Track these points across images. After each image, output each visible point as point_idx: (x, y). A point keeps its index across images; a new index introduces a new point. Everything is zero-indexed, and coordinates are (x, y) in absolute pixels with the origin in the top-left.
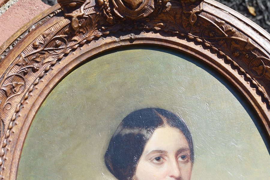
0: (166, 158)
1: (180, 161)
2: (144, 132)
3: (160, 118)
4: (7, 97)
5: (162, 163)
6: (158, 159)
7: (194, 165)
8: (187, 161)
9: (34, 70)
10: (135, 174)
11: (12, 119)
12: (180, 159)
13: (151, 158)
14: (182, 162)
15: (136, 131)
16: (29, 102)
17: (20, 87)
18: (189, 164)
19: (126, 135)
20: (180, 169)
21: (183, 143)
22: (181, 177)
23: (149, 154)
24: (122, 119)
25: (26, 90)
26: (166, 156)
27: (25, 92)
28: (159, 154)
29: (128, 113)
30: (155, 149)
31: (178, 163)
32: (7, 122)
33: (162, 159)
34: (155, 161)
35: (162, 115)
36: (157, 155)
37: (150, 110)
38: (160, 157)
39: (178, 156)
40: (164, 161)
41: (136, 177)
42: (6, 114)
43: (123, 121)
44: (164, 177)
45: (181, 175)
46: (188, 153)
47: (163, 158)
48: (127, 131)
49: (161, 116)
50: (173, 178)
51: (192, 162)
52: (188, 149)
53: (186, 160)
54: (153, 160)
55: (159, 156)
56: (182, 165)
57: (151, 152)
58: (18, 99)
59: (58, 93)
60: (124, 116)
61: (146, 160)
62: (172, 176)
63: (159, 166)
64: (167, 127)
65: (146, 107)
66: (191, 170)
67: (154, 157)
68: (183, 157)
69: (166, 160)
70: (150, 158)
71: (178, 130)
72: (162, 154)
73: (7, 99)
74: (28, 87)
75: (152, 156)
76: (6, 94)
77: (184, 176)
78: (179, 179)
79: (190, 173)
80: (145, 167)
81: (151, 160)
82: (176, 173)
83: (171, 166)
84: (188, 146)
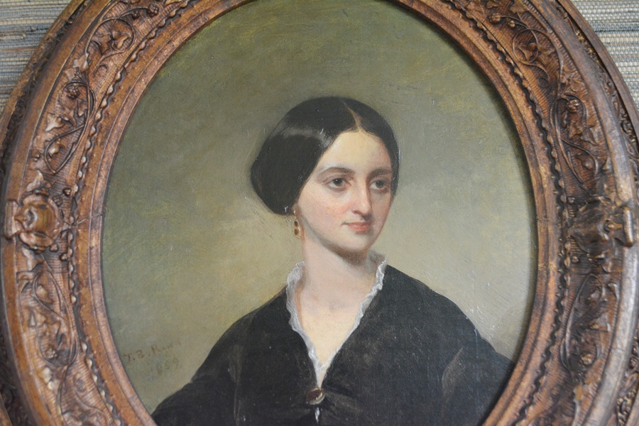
0: (351, 182)
1: (373, 190)
2: (321, 136)
3: (351, 115)
4: (102, 55)
5: (344, 189)
6: (338, 181)
7: (396, 198)
8: (385, 191)
9: (151, 15)
10: (297, 202)
11: (108, 93)
12: (374, 186)
13: (327, 179)
14: (376, 191)
15: (307, 132)
17: (124, 41)
18: (388, 195)
19: (291, 138)
20: (371, 202)
21: (383, 160)
22: (371, 215)
23: (324, 172)
25: (133, 47)
26: (352, 178)
27: (132, 49)
28: (340, 174)
30: (335, 165)
31: (370, 192)
32: (99, 97)
33: (344, 182)
34: (333, 185)
35: (355, 110)
36: (337, 175)
37: (335, 100)
38: (341, 179)
39: (372, 181)
40: (347, 185)
41: (298, 206)
43: (289, 113)
44: (344, 212)
45: (372, 211)
46: (389, 176)
47: (347, 182)
48: (294, 132)
49: (352, 112)
50: (357, 215)
51: (393, 195)
52: (390, 172)
53: (383, 188)
54: (329, 182)
55: (340, 177)
56: (375, 196)
57: (327, 170)
58: (120, 61)
59: (187, 56)
60: (291, 106)
61: (319, 181)
62: (356, 212)
63: (338, 194)
64: (360, 132)
65: (331, 94)
66: (390, 205)
67: (332, 179)
68: (379, 184)
69: (350, 185)
70: (325, 178)
71: (377, 138)
72: (345, 174)
73: (100, 58)
74: (136, 41)
75: (328, 176)
76: (100, 50)
77: (377, 214)
78: (368, 218)
79: (387, 211)
80: (314, 193)
81: (326, 183)
82: (364, 207)
83: (358, 196)
84: (389, 165)
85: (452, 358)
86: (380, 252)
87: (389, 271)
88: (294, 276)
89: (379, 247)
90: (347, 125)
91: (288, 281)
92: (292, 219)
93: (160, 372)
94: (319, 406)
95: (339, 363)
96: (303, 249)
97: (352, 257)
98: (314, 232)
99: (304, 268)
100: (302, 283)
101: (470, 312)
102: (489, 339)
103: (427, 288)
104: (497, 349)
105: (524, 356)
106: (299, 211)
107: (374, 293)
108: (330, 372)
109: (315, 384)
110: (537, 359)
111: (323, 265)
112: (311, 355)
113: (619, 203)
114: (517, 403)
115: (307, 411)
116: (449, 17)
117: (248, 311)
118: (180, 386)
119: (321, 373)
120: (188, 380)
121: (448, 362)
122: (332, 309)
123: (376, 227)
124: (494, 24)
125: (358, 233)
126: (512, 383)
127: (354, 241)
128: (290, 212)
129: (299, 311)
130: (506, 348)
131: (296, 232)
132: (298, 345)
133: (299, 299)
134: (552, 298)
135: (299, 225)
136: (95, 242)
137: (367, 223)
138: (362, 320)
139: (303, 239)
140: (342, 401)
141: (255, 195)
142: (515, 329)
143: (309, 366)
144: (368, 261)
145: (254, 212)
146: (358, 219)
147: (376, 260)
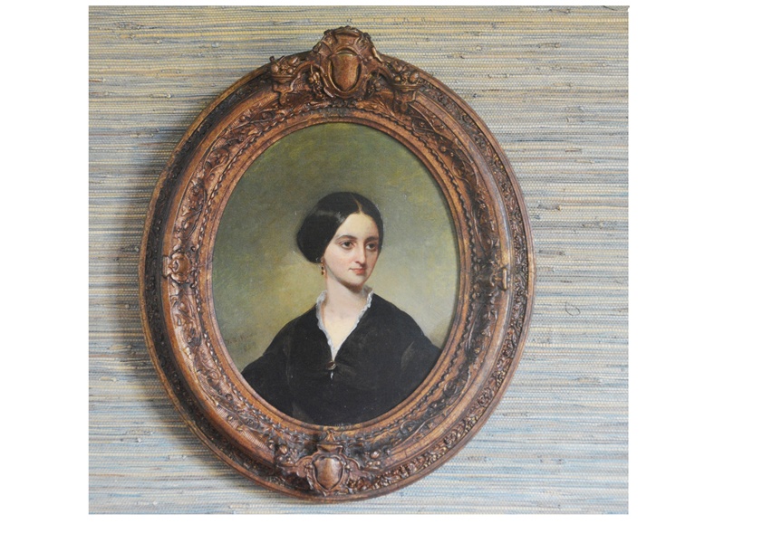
0: (355, 244)
1: (368, 249)
2: (338, 216)
3: (356, 204)
4: (212, 168)
5: (350, 249)
6: (347, 244)
8: (375, 250)
9: (239, 142)
11: (215, 190)
12: (368, 247)
15: (330, 214)
16: (232, 173)
17: (224, 159)
18: (376, 253)
19: (320, 216)
20: (366, 256)
21: (374, 232)
22: (365, 264)
24: (318, 200)
25: (229, 162)
26: (356, 242)
28: (349, 239)
29: (325, 195)
30: (346, 234)
31: (365, 250)
32: (210, 192)
33: (350, 244)
34: (344, 246)
35: (359, 201)
36: (346, 240)
37: (347, 194)
38: (349, 242)
39: (367, 244)
40: (353, 246)
41: (324, 258)
42: (209, 186)
44: (351, 262)
45: (366, 262)
46: (377, 241)
47: (352, 244)
48: (322, 213)
49: (357, 202)
50: (358, 264)
51: (379, 252)
52: (377, 239)
53: (373, 249)
54: (342, 244)
56: (369, 253)
57: (341, 237)
58: (221, 170)
59: (259, 164)
61: (336, 243)
62: (357, 262)
63: (347, 251)
64: (361, 214)
66: (377, 258)
67: (344, 242)
68: (371, 246)
69: (355, 246)
70: (340, 242)
71: (371, 218)
72: (352, 239)
73: (211, 170)
74: (231, 158)
75: (342, 240)
76: (211, 166)
77: (369, 263)
78: (364, 266)
79: (376, 262)
80: (333, 251)
81: (340, 244)
82: (362, 260)
83: (358, 252)
84: (378, 235)
85: (407, 347)
86: (370, 286)
87: (375, 297)
88: (321, 298)
89: (369, 283)
90: (354, 210)
91: (317, 301)
92: (320, 266)
93: (245, 350)
94: (333, 371)
95: (345, 347)
96: (326, 283)
97: (354, 288)
98: (333, 273)
99: (326, 294)
100: (325, 302)
101: (418, 321)
102: (429, 337)
103: (395, 307)
104: (433, 343)
105: (447, 347)
106: (324, 261)
107: (365, 309)
108: (340, 352)
109: (331, 359)
110: (453, 349)
111: (338, 293)
112: (329, 343)
113: (502, 266)
114: (440, 373)
115: (326, 373)
116: (416, 146)
117: (294, 318)
118: (257, 358)
119: (334, 353)
120: (261, 355)
121: (405, 349)
122: (342, 317)
123: (368, 271)
124: (442, 152)
125: (358, 275)
126: (439, 362)
127: (355, 279)
128: (319, 262)
129: (323, 318)
130: (438, 342)
131: (323, 273)
132: (322, 337)
133: (323, 311)
134: (464, 315)
135: (325, 269)
136: (209, 277)
137: (363, 269)
138: (358, 324)
139: (326, 277)
140: (345, 368)
141: (299, 251)
142: (443, 331)
143: (328, 348)
144: (363, 291)
145: (299, 262)
146: (358, 266)
147: (368, 290)
